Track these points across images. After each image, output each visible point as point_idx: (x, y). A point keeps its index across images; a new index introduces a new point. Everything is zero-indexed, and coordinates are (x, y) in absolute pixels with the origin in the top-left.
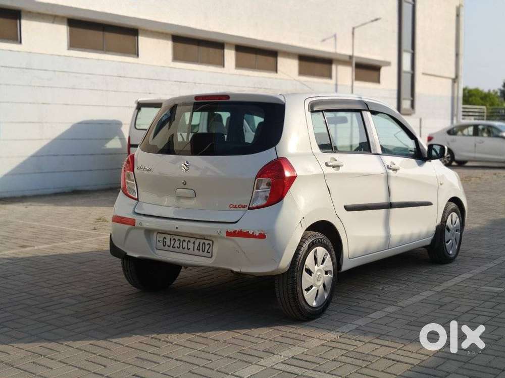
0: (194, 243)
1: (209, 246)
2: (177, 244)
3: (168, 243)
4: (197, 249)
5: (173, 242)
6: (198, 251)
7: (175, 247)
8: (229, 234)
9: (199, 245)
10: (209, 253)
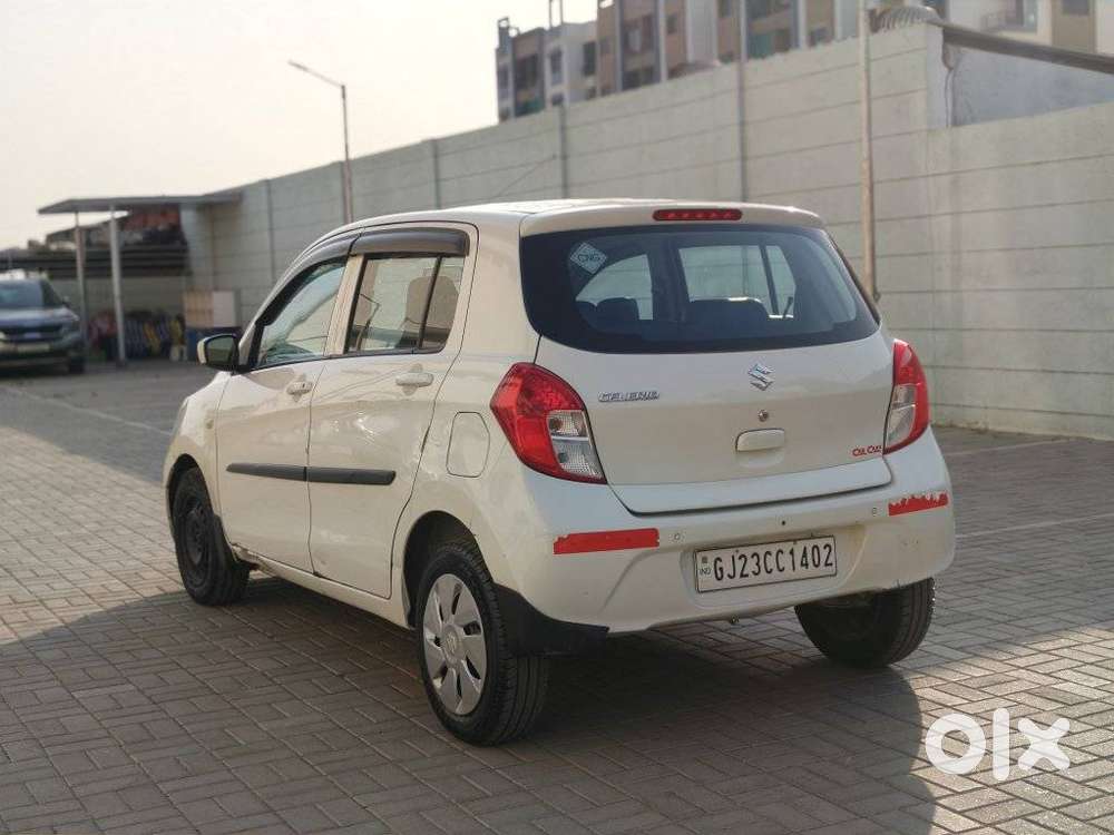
0: (792, 552)
1: (828, 549)
2: (751, 566)
3: (728, 570)
4: (802, 565)
5: (739, 564)
6: (804, 568)
7: (747, 576)
8: (895, 510)
9: (805, 555)
10: (831, 564)
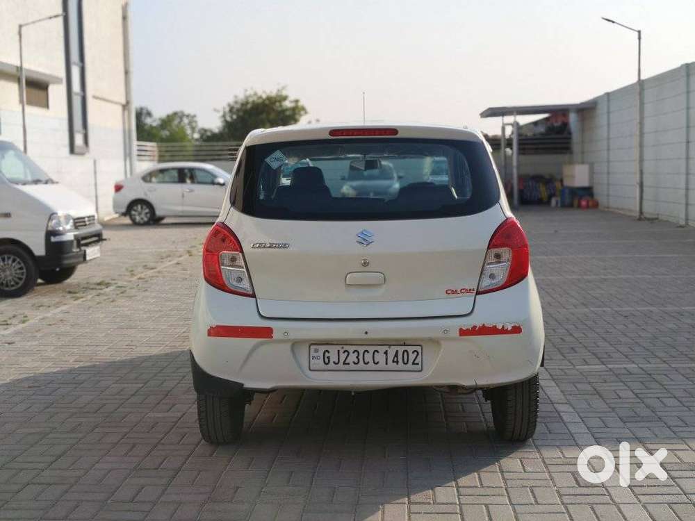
0: (386, 353)
1: (416, 353)
2: (353, 358)
3: (334, 358)
4: (393, 361)
5: (343, 357)
6: (395, 364)
7: (348, 364)
8: (463, 333)
9: (396, 355)
10: (418, 364)
